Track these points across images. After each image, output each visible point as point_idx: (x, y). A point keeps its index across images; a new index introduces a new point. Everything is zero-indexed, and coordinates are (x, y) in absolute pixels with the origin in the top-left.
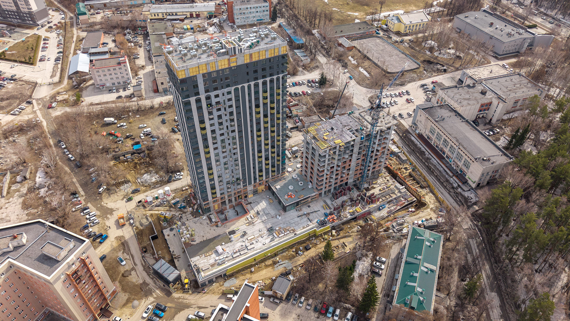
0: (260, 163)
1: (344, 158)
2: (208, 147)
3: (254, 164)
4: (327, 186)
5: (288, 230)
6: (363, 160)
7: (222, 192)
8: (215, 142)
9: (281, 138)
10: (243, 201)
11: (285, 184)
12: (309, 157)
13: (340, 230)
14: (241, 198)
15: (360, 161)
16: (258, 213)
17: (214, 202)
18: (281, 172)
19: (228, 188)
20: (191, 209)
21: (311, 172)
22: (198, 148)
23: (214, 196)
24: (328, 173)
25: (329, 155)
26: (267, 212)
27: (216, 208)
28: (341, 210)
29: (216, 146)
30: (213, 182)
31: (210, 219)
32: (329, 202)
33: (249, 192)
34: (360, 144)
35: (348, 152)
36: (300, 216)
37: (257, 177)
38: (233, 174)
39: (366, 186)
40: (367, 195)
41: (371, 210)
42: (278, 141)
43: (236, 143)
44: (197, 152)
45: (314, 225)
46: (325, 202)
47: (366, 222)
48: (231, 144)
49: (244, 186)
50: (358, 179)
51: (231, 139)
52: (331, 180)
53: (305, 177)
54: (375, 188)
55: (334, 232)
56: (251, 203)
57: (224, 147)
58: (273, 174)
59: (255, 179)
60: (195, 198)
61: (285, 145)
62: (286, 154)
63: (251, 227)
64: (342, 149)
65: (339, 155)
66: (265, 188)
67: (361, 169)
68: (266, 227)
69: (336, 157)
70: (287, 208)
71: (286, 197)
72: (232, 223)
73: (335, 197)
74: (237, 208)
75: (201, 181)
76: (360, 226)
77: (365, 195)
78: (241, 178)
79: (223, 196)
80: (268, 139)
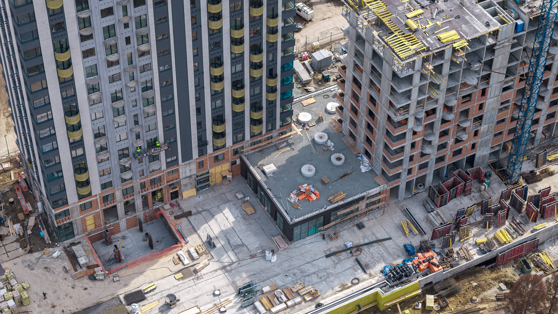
0: (217, 95)
1: (464, 85)
2: (67, 48)
3: (200, 99)
4: (415, 166)
5: (298, 293)
6: (521, 92)
7: (106, 179)
8: (85, 32)
9: (280, 24)
10: (167, 207)
11: (291, 161)
12: (364, 81)
13: (449, 296)
14: (161, 200)
15: (511, 95)
16: (210, 244)
17: (84, 208)
18: (278, 123)
19: (124, 169)
20: (17, 226)
21: (369, 127)
22: (37, 53)
23: (84, 191)
24: (420, 129)
25: (423, 77)
26: (236, 240)
27: (91, 227)
28: (453, 237)
29: (89, 45)
30: (80, 152)
31: (73, 258)
32: (419, 213)
33: (183, 182)
34: (513, 46)
35: (476, 66)
36: (334, 254)
37: (209, 137)
38: (137, 129)
39: (527, 167)
40: (531, 193)
41: (540, 238)
42: (273, 31)
43: (147, 36)
44: (33, 63)
45: (373, 281)
46: (407, 213)
47: (522, 271)
48: (134, 40)
49: (168, 164)
50: (505, 148)
51: (133, 25)
52: (428, 150)
53: (350, 140)
54: (551, 174)
55: (430, 300)
56: (189, 214)
57: (112, 49)
58: (256, 129)
59: (202, 144)
60: (29, 196)
61: (293, 43)
62: (294, 72)
63: (189, 281)
64: (461, 58)
65: (451, 76)
66: (231, 171)
67: (513, 119)
68: (233, 283)
69: (444, 82)
70: (297, 231)
71: (293, 198)
72: (136, 269)
73: (438, 201)
74: (148, 228)
75: (47, 148)
76: (506, 284)
77: (524, 193)
78: (161, 139)
79: (108, 191)
80: (242, 26)
